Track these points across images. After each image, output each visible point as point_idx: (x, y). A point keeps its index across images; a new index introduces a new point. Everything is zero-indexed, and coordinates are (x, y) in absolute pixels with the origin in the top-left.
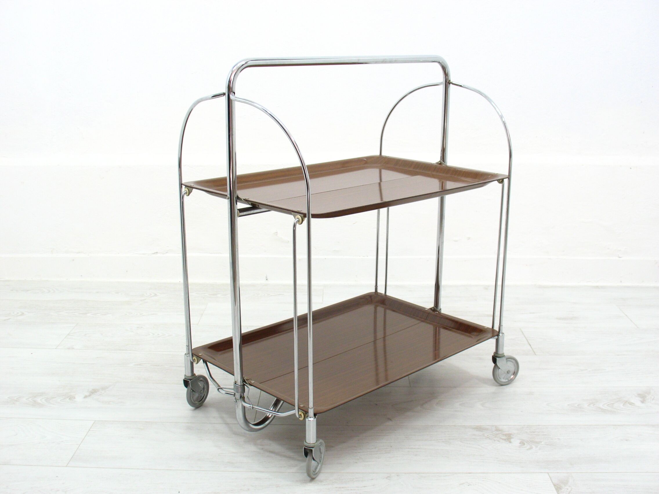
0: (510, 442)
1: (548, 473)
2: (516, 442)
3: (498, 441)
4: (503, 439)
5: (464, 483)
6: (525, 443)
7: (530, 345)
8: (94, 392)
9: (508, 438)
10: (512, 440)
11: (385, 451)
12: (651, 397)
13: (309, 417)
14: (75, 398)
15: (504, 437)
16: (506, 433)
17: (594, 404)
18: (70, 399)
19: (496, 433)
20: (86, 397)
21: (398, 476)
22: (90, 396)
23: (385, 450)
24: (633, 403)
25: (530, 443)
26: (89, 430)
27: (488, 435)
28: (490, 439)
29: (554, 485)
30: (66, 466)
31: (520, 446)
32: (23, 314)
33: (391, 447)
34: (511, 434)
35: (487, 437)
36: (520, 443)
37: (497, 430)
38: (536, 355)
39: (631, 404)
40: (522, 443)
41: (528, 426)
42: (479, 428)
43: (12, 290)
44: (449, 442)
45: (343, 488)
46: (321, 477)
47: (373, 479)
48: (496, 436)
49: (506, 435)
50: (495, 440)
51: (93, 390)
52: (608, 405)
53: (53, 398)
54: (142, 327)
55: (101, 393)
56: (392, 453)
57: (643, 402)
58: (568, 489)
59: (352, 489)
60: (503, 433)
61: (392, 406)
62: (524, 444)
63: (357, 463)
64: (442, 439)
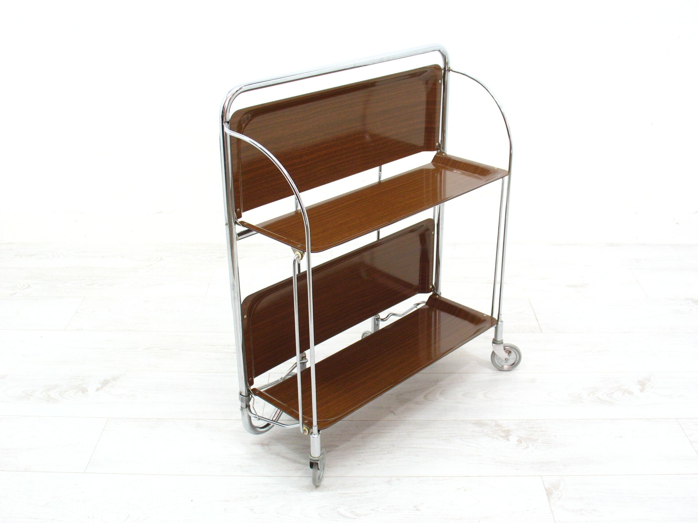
0: (508, 440)
1: (541, 476)
2: (513, 439)
3: (497, 439)
4: (501, 436)
5: (461, 488)
6: (523, 441)
7: (537, 320)
8: (105, 383)
9: (507, 434)
10: (510, 438)
11: (387, 451)
12: (650, 385)
13: (313, 434)
14: (87, 391)
15: (503, 434)
16: (506, 429)
17: (594, 394)
18: (82, 392)
19: (495, 429)
20: (98, 390)
21: (398, 480)
22: (102, 388)
23: (387, 449)
24: (632, 393)
25: (527, 440)
26: (104, 430)
27: (487, 432)
28: (489, 436)
29: (546, 490)
30: (84, 473)
31: (517, 444)
32: (29, 287)
33: (394, 446)
34: (509, 430)
35: (487, 434)
36: (517, 441)
37: (497, 425)
38: (542, 332)
39: (630, 393)
40: (520, 441)
41: (527, 420)
42: (479, 423)
43: (16, 256)
44: (449, 440)
45: (346, 493)
46: (325, 482)
47: (374, 484)
48: (495, 433)
49: (504, 431)
50: (493, 438)
51: (104, 381)
52: (608, 394)
53: (66, 391)
54: (149, 301)
55: (113, 384)
56: (394, 453)
57: (641, 391)
58: (558, 494)
59: (354, 496)
60: (503, 429)
61: (396, 396)
62: (521, 442)
63: (359, 465)
64: (443, 437)
